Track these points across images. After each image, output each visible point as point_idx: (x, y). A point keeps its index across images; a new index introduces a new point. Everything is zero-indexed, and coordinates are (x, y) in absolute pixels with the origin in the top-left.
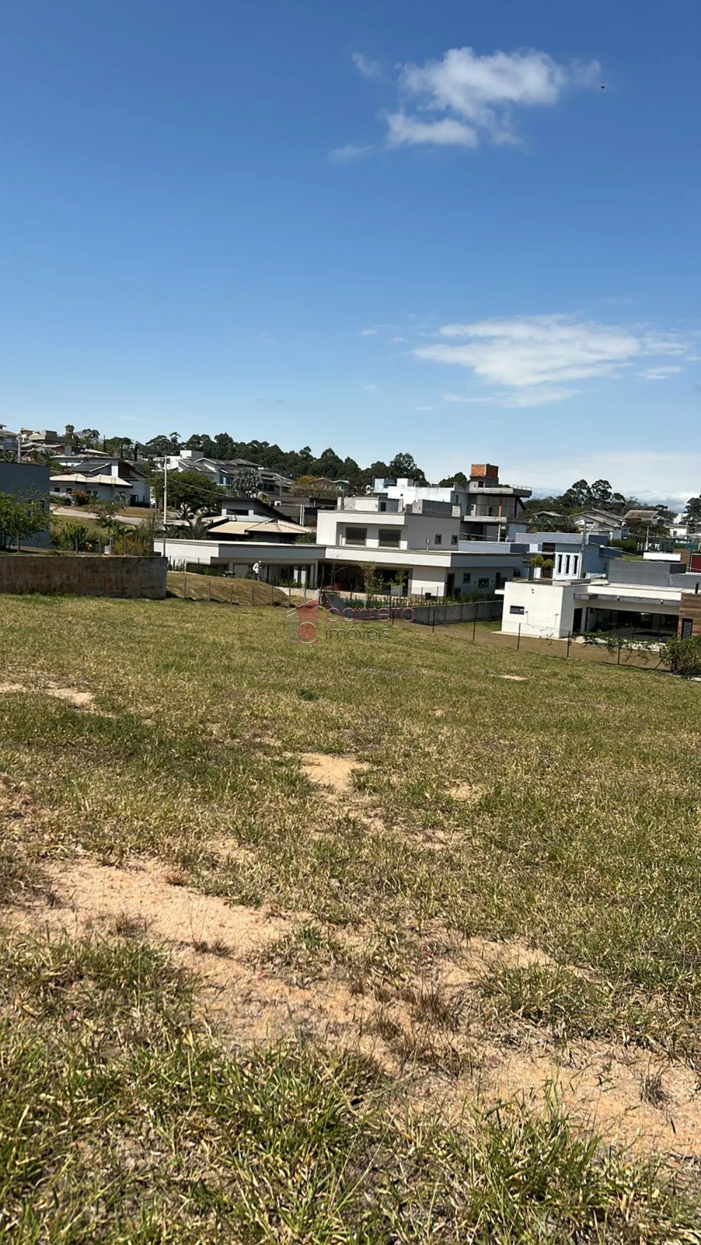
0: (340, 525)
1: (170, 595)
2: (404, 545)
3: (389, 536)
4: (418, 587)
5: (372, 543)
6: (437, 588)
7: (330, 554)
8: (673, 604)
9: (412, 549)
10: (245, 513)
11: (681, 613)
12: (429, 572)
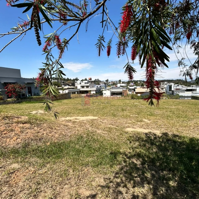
0: (81, 86)
1: (71, 98)
2: (89, 88)
3: (87, 87)
4: (92, 93)
5: (85, 88)
6: (95, 92)
7: (81, 90)
8: (122, 91)
9: (90, 88)
10: (66, 86)
11: (123, 92)
12: (93, 91)
